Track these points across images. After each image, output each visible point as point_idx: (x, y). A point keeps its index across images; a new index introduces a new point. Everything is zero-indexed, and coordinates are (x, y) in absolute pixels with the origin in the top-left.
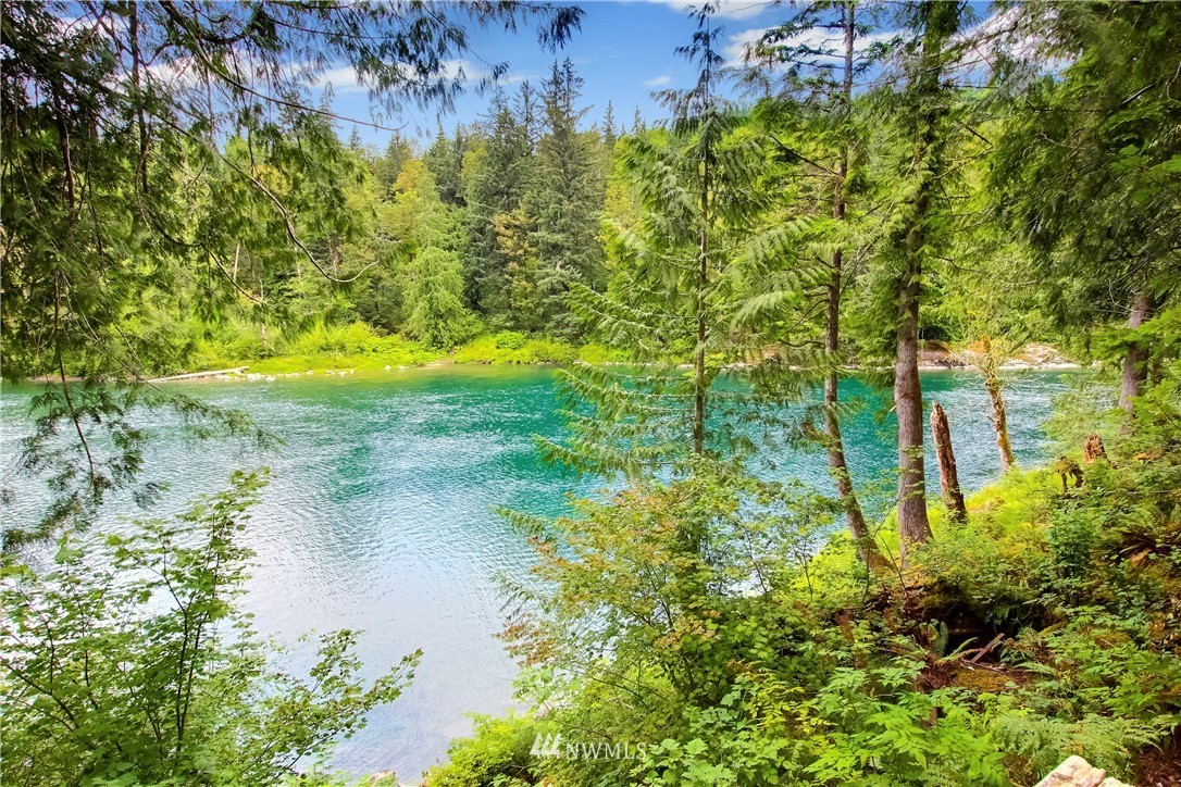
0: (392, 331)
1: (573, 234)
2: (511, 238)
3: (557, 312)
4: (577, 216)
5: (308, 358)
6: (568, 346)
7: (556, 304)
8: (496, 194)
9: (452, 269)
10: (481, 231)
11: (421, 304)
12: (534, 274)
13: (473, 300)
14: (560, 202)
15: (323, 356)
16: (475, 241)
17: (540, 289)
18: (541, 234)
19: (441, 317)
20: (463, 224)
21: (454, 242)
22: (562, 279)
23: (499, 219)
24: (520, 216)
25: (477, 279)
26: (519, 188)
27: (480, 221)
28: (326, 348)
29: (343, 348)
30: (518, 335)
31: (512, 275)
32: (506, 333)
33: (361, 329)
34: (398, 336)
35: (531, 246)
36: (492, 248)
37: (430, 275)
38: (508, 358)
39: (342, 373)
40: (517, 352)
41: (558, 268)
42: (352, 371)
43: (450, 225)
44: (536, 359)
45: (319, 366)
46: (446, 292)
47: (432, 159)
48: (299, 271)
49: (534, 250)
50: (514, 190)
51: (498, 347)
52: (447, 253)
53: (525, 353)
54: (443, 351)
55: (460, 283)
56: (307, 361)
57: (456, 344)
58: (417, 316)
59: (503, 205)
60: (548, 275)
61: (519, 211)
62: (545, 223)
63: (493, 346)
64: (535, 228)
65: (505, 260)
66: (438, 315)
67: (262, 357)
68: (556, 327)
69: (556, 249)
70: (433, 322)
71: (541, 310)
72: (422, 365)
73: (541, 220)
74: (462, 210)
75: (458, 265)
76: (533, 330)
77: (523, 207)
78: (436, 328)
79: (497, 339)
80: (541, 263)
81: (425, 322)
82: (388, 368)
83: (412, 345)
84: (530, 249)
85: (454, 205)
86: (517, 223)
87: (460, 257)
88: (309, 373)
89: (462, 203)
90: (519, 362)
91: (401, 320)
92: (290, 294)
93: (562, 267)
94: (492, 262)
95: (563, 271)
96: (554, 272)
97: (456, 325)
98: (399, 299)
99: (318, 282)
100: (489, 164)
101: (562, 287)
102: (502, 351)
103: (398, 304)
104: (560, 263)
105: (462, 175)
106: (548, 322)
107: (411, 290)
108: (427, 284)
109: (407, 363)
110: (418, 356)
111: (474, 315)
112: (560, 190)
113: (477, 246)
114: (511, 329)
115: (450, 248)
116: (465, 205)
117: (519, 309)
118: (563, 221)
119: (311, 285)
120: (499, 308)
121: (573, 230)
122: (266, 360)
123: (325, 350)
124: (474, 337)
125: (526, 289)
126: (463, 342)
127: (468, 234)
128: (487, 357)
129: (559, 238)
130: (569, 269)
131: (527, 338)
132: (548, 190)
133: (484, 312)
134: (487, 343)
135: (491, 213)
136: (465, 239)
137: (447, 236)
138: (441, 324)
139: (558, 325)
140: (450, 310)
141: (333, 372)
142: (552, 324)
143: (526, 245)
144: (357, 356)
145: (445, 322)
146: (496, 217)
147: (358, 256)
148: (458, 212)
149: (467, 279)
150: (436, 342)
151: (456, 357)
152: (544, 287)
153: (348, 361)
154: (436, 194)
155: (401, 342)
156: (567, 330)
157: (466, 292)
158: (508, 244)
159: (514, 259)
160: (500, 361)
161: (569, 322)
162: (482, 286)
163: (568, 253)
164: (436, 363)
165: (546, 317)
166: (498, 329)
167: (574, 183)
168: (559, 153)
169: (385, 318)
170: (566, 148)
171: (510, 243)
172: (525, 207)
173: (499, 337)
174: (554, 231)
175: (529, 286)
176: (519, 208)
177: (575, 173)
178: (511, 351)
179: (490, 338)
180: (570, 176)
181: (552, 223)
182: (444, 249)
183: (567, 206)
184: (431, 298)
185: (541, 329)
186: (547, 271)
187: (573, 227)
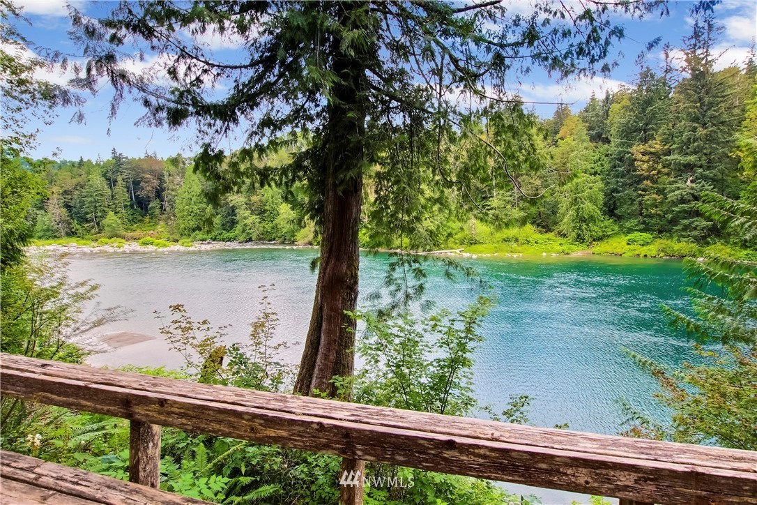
0: (548, 230)
1: (705, 154)
2: (647, 162)
3: (685, 218)
4: (710, 139)
5: (497, 245)
6: (693, 245)
7: (685, 211)
8: (634, 132)
9: (594, 188)
10: (621, 159)
11: (570, 213)
12: (664, 189)
13: (611, 209)
14: (694, 129)
15: (504, 245)
16: (615, 167)
17: (669, 199)
18: (675, 157)
19: (585, 222)
20: (607, 155)
21: (599, 169)
22: (692, 192)
23: (637, 149)
24: (656, 145)
25: (614, 195)
26: (656, 124)
27: (620, 152)
28: (507, 240)
29: (517, 240)
30: (646, 236)
31: (644, 190)
32: (637, 234)
33: (529, 228)
34: (553, 233)
35: (664, 167)
36: (629, 171)
37: (579, 193)
38: (637, 252)
39: (515, 256)
40: (644, 248)
41: (688, 183)
42: (521, 255)
43: (597, 157)
44: (662, 254)
45: (502, 251)
46: (589, 204)
47: (585, 114)
48: (495, 194)
49: (666, 170)
50: (651, 126)
51: (628, 244)
52: (593, 177)
53: (652, 249)
54: (584, 246)
55: (601, 196)
56: (496, 247)
57: (594, 240)
58: (567, 220)
59: (641, 139)
60: (679, 188)
61: (654, 142)
62: (677, 148)
63: (624, 243)
64: (669, 153)
65: (641, 179)
66: (583, 219)
67: (471, 244)
68: (684, 230)
69: (689, 167)
70: (578, 225)
71: (670, 216)
72: (568, 254)
73: (674, 146)
74: (606, 146)
75: (600, 185)
76: (660, 232)
77: (658, 138)
78: (580, 229)
79: (628, 238)
80: (672, 179)
81: (572, 225)
82: (544, 254)
83: (561, 240)
84: (663, 170)
85: (600, 143)
86: (652, 150)
87: (602, 180)
88: (496, 254)
89: (607, 141)
90: (646, 256)
91: (556, 223)
92: (489, 208)
93: (692, 182)
94: (628, 181)
95: (694, 185)
96: (684, 186)
97: (595, 227)
98: (556, 209)
99: (505, 200)
100: (632, 110)
101: (691, 198)
102: (632, 247)
103: (554, 213)
104: (691, 178)
105: (608, 122)
106: (676, 225)
107: (565, 202)
108: (576, 199)
109: (558, 252)
110: (565, 247)
111: (611, 220)
112: (696, 120)
113: (617, 171)
114: (641, 231)
115: (595, 174)
116: (609, 142)
117: (650, 216)
118: (696, 144)
119: (501, 202)
120: (631, 215)
121: (705, 151)
122: (473, 246)
123: (506, 241)
124: (609, 236)
125: (656, 200)
126: (600, 239)
127: (610, 162)
128: (619, 251)
129: (692, 158)
130: (700, 183)
131: (656, 238)
132: (683, 122)
133: (619, 218)
134: (619, 240)
135: (630, 146)
136: (607, 166)
137: (593, 166)
138: (584, 226)
139: (686, 228)
140: (592, 216)
141: (509, 255)
142: (679, 227)
143: (660, 167)
144: (525, 246)
145: (587, 225)
146: (634, 148)
147: (531, 183)
148: (603, 148)
149: (606, 195)
150: (580, 239)
151: (593, 249)
152: (674, 198)
153: (519, 249)
154: (587, 138)
155: (554, 238)
156: (695, 233)
157: (605, 204)
158: (643, 167)
159: (647, 178)
160: (629, 254)
161: (697, 226)
162: (619, 199)
163: (700, 170)
164: (579, 253)
165: (673, 222)
166: (630, 231)
167: (709, 113)
168: (695, 91)
169: (545, 222)
170: (703, 87)
171: (645, 166)
172: (660, 138)
173: (631, 236)
174: (687, 154)
175: (659, 198)
176: (655, 139)
177: (711, 105)
178: (640, 247)
179: (623, 237)
180: (705, 108)
181: (684, 147)
182: (591, 174)
183: (701, 132)
184: (578, 209)
185: (670, 231)
186: (678, 185)
187: (706, 148)
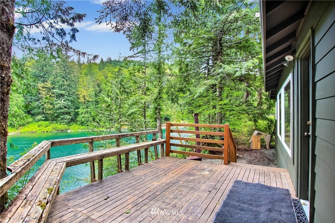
1: (68, 91)
2: (45, 91)
3: (62, 115)
4: (69, 85)
6: (66, 126)
7: (61, 112)
8: (39, 77)
9: (20, 100)
12: (53, 103)
13: (29, 111)
14: (63, 81)
17: (55, 108)
18: (56, 90)
22: (64, 105)
23: (40, 85)
24: (48, 85)
26: (48, 76)
30: (47, 123)
31: (45, 103)
32: (42, 122)
35: (52, 94)
38: (43, 130)
40: (46, 128)
41: (62, 101)
44: (54, 130)
49: (53, 95)
50: (46, 76)
51: (39, 127)
53: (50, 128)
54: (14, 129)
55: (23, 104)
57: (20, 126)
59: (42, 81)
60: (59, 103)
61: (48, 83)
62: (57, 87)
63: (37, 126)
64: (53, 88)
68: (62, 120)
69: (62, 95)
71: (56, 114)
73: (56, 86)
75: (22, 99)
76: (52, 121)
77: (49, 82)
84: (52, 95)
86: (47, 87)
90: (47, 131)
93: (64, 101)
94: (37, 99)
95: (64, 102)
96: (61, 102)
97: (21, 120)
100: (37, 67)
101: (64, 107)
102: (40, 128)
104: (63, 100)
106: (59, 118)
111: (29, 116)
112: (63, 78)
114: (44, 120)
117: (48, 114)
118: (64, 87)
120: (39, 114)
121: (68, 90)
124: (28, 123)
125: (50, 107)
126: (24, 125)
128: (34, 130)
129: (63, 92)
130: (66, 101)
131: (51, 123)
132: (59, 78)
133: (33, 115)
134: (34, 126)
135: (37, 83)
139: (62, 119)
142: (60, 119)
143: (50, 94)
146: (39, 84)
149: (26, 104)
151: (20, 130)
152: (57, 107)
156: (66, 121)
160: (39, 131)
161: (66, 118)
163: (66, 97)
165: (58, 117)
166: (39, 120)
167: (68, 76)
168: (63, 67)
170: (66, 66)
171: (44, 93)
172: (50, 82)
173: (39, 123)
174: (61, 90)
175: (51, 107)
176: (48, 82)
177: (69, 73)
178: (44, 128)
179: (35, 123)
180: (67, 74)
181: (60, 87)
183: (66, 83)
185: (56, 120)
186: (59, 102)
187: (68, 89)
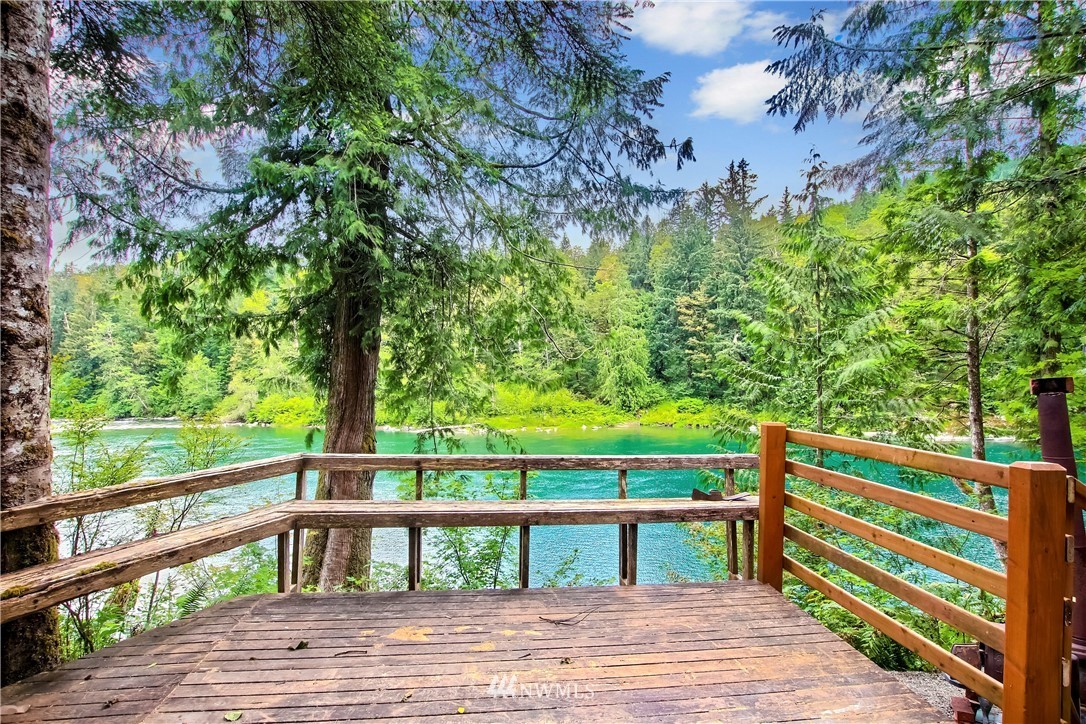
0: (590, 396)
1: (749, 309)
2: (692, 316)
4: (752, 293)
5: (524, 417)
6: (745, 411)
8: (679, 279)
9: (638, 345)
10: (666, 311)
11: (612, 373)
12: (712, 346)
13: (658, 371)
14: (736, 282)
15: (534, 416)
16: (660, 319)
17: (718, 359)
18: (720, 311)
19: (630, 384)
20: (651, 305)
21: (642, 321)
22: (739, 351)
23: (682, 300)
24: (700, 297)
25: (661, 352)
26: (700, 273)
27: (664, 303)
28: (536, 410)
29: (549, 410)
30: (698, 402)
31: (692, 348)
32: (687, 399)
33: (565, 395)
34: (593, 400)
35: (710, 322)
36: (674, 325)
37: (621, 350)
38: (688, 422)
39: (548, 431)
40: (697, 417)
41: (735, 340)
42: (556, 429)
43: (640, 307)
44: (714, 423)
45: (531, 424)
46: (634, 363)
47: (624, 254)
48: (520, 349)
49: (712, 325)
50: (695, 274)
51: (679, 412)
52: (636, 331)
53: (704, 418)
54: (630, 415)
55: (646, 355)
56: (522, 420)
57: (641, 408)
58: (608, 384)
59: (685, 288)
60: (725, 346)
61: (699, 293)
62: (723, 301)
63: (674, 411)
64: (714, 306)
65: (686, 336)
66: (627, 383)
67: (491, 415)
68: (734, 394)
69: (733, 323)
70: (622, 389)
71: (719, 379)
72: (612, 426)
73: (719, 299)
74: (649, 294)
75: (644, 340)
76: (712, 397)
77: (703, 289)
78: (624, 394)
79: (678, 404)
80: (721, 336)
81: (615, 389)
82: (584, 427)
83: (605, 409)
84: (708, 325)
85: (643, 290)
86: (697, 303)
87: (647, 334)
88: (523, 429)
89: (650, 288)
90: (698, 425)
91: (596, 387)
93: (739, 339)
94: (674, 337)
95: (740, 343)
96: (730, 344)
97: (642, 392)
98: (596, 370)
99: (533, 357)
100: (674, 254)
101: (738, 358)
102: (682, 415)
103: (594, 374)
104: (737, 336)
105: (650, 265)
106: (726, 389)
107: (605, 361)
108: (618, 357)
109: (600, 424)
110: (608, 417)
111: (658, 383)
112: (736, 271)
113: (662, 324)
114: (691, 396)
115: (639, 326)
116: (652, 289)
117: (700, 379)
118: (739, 298)
119: (529, 359)
120: (680, 377)
121: (749, 306)
122: (493, 418)
123: (536, 411)
124: (657, 403)
125: (704, 360)
126: (648, 406)
127: (654, 314)
128: (669, 421)
129: (736, 313)
130: (746, 340)
131: (707, 404)
132: (726, 273)
133: (667, 381)
134: (668, 408)
135: (674, 296)
136: (652, 318)
137: (636, 316)
138: (629, 391)
139: (735, 392)
140: (637, 379)
141: (540, 429)
142: (730, 391)
143: (705, 321)
144: (560, 417)
145: (633, 389)
146: (678, 298)
147: (565, 336)
148: (646, 295)
149: (652, 352)
150: (626, 406)
151: (641, 419)
152: (722, 358)
153: (553, 421)
154: (628, 283)
155: (595, 406)
157: (652, 364)
159: (693, 334)
160: (680, 424)
162: (666, 358)
164: (626, 425)
166: (680, 396)
167: (750, 264)
168: (735, 240)
169: (583, 383)
170: (742, 235)
171: (690, 322)
172: (705, 288)
173: (680, 403)
174: (731, 308)
175: (707, 357)
176: (699, 289)
177: (751, 256)
178: (691, 415)
179: (672, 403)
180: (745, 259)
181: (729, 300)
182: (634, 327)
183: (743, 285)
184: (622, 369)
185: (720, 396)
186: (725, 343)
187: (749, 303)
